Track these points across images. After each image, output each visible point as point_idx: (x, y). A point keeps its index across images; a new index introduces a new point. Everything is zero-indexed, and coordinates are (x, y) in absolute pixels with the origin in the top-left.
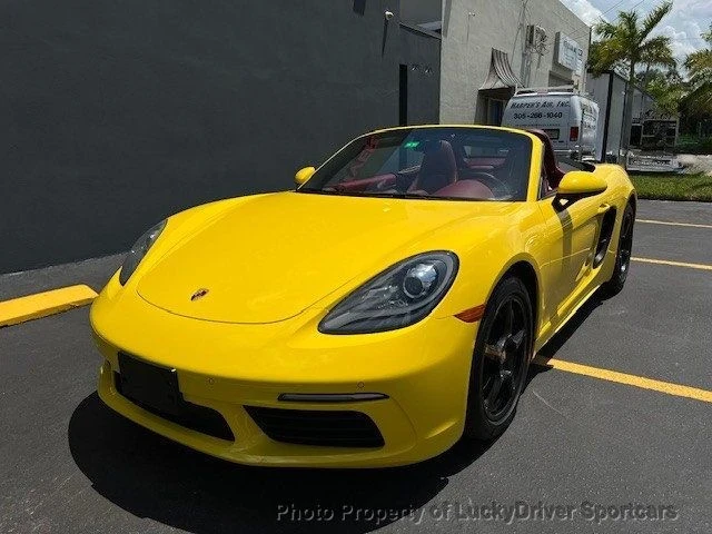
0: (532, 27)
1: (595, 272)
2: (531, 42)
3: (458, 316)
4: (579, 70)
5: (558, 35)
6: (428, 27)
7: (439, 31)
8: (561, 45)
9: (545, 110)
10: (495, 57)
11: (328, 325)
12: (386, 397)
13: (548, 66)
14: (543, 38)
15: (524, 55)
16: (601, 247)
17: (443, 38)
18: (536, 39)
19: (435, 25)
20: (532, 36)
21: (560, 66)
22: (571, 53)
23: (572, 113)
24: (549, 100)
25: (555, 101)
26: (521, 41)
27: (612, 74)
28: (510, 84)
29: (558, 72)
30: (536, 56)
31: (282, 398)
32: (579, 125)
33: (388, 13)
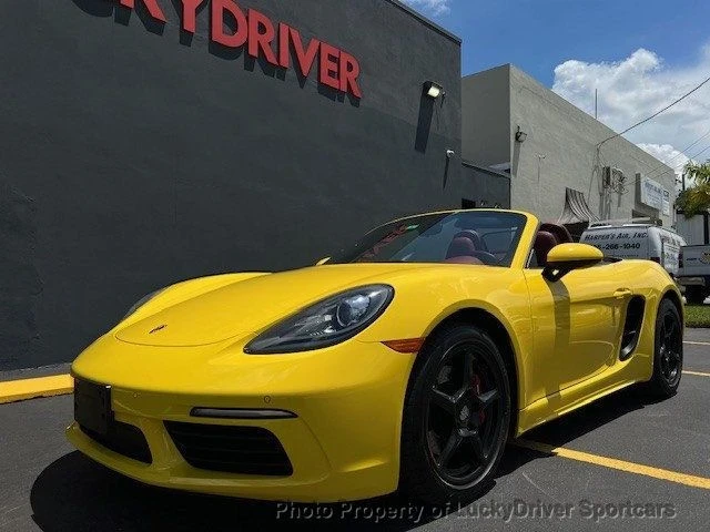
0: (608, 169)
1: (620, 365)
2: (608, 182)
4: (667, 210)
5: (638, 176)
6: (499, 167)
7: (508, 171)
8: (643, 185)
9: (621, 242)
10: (569, 196)
11: (255, 346)
12: (294, 416)
13: (630, 206)
14: (622, 179)
15: (601, 195)
16: (628, 339)
17: (512, 177)
18: (614, 179)
19: (505, 166)
20: (608, 178)
21: (644, 206)
22: (653, 193)
26: (597, 182)
27: (706, 215)
28: (586, 220)
29: (641, 210)
30: (615, 196)
31: (194, 412)
32: (659, 256)
33: (449, 151)
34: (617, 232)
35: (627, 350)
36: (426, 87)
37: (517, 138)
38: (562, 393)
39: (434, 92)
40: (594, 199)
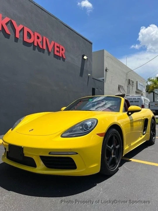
0: (129, 80)
1: (143, 136)
2: (129, 83)
3: (98, 134)
4: (144, 91)
5: (137, 82)
6: (101, 79)
7: (103, 80)
8: (138, 84)
9: (134, 100)
10: (119, 87)
11: (63, 135)
12: (77, 154)
13: (135, 90)
14: (133, 82)
15: (128, 87)
16: (145, 130)
17: (105, 82)
18: (131, 83)
19: (103, 78)
20: (129, 82)
21: (138, 90)
22: (141, 87)
23: (142, 101)
24: (135, 97)
25: (137, 98)
26: (127, 83)
27: (154, 93)
28: (124, 94)
29: (138, 91)
30: (131, 87)
31: (49, 154)
32: (144, 104)
33: (89, 74)
34: (133, 98)
35: (144, 133)
36: (83, 56)
37: (106, 70)
38: (132, 145)
39: (85, 57)
40: (126, 88)
